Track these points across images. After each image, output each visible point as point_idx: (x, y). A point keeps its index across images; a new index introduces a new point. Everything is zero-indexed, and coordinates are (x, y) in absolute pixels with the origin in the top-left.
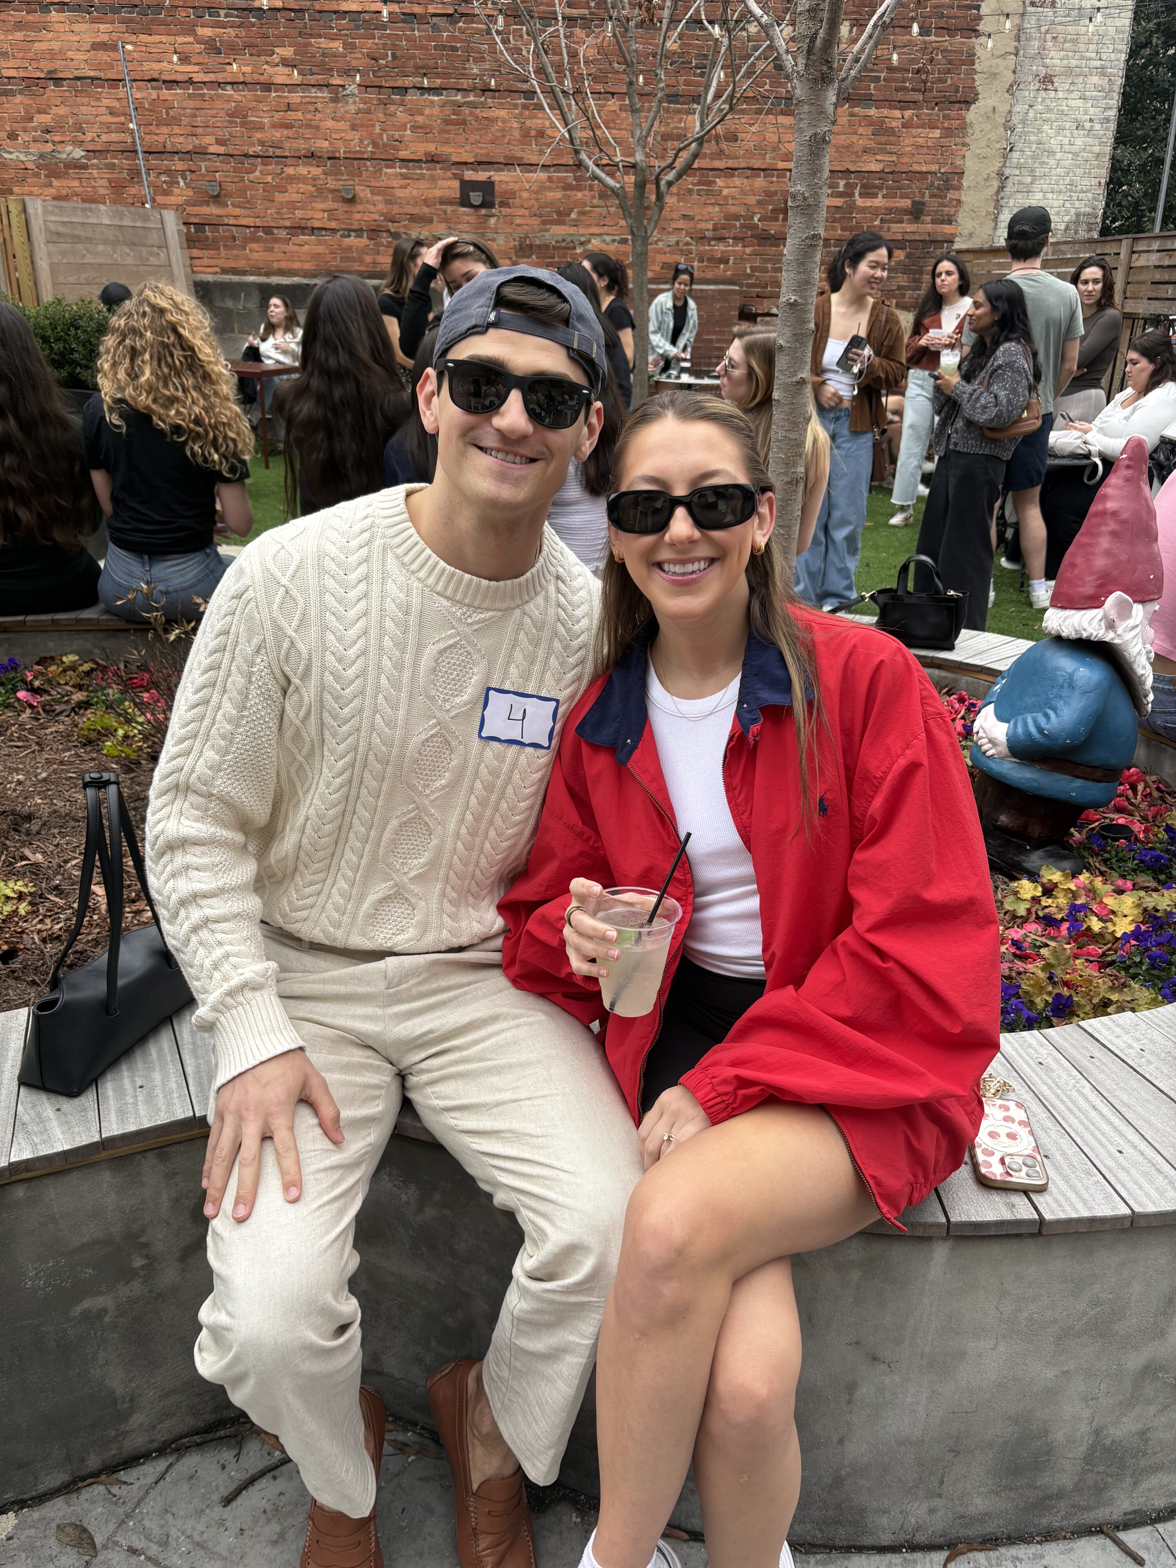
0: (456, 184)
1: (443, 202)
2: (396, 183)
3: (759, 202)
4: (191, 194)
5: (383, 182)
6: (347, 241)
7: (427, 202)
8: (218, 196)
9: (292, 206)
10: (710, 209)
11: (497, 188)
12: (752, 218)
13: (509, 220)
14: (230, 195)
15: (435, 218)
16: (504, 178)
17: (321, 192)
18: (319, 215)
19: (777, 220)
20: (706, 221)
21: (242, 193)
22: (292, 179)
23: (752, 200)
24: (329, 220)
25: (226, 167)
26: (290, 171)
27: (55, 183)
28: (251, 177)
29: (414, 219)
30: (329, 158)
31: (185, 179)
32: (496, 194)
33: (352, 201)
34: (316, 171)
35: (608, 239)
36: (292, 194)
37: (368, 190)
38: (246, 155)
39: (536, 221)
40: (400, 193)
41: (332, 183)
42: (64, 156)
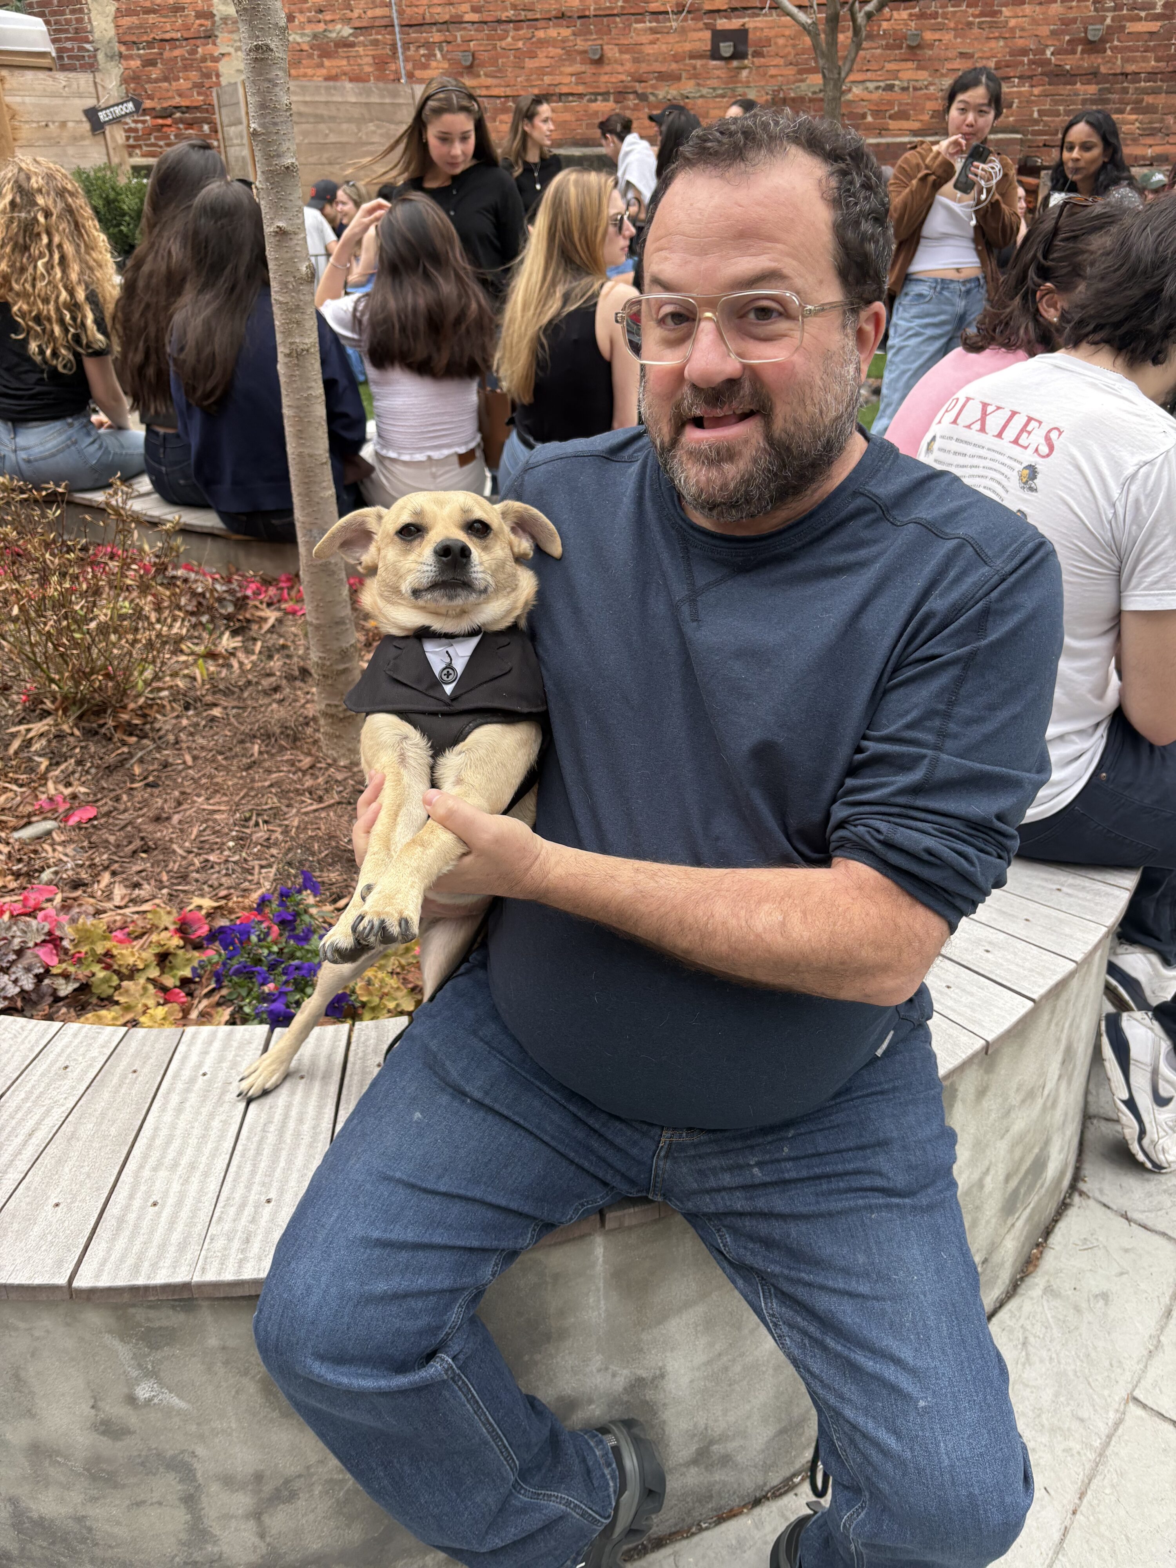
0: (708, 35)
1: (693, 56)
2: (645, 38)
3: (1053, 33)
4: (446, 66)
5: (633, 38)
6: (594, 106)
7: (677, 58)
8: (471, 66)
9: (541, 71)
10: (992, 44)
11: (751, 36)
12: (1043, 52)
13: (762, 71)
14: (482, 65)
15: (684, 75)
16: (759, 25)
17: (570, 55)
18: (566, 80)
19: (1074, 52)
20: (988, 58)
21: (494, 61)
22: (543, 43)
23: (1045, 31)
24: (577, 84)
25: (480, 35)
26: (541, 34)
27: (327, 62)
28: (503, 44)
29: (663, 77)
30: (580, 17)
31: (441, 50)
32: (750, 42)
33: (600, 61)
34: (566, 32)
35: (871, 86)
36: (542, 60)
37: (616, 49)
38: (499, 21)
39: (791, 71)
40: (649, 50)
41: (581, 44)
42: (334, 35)
